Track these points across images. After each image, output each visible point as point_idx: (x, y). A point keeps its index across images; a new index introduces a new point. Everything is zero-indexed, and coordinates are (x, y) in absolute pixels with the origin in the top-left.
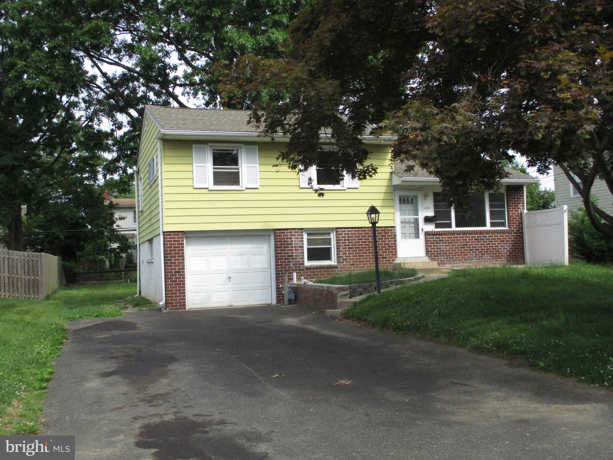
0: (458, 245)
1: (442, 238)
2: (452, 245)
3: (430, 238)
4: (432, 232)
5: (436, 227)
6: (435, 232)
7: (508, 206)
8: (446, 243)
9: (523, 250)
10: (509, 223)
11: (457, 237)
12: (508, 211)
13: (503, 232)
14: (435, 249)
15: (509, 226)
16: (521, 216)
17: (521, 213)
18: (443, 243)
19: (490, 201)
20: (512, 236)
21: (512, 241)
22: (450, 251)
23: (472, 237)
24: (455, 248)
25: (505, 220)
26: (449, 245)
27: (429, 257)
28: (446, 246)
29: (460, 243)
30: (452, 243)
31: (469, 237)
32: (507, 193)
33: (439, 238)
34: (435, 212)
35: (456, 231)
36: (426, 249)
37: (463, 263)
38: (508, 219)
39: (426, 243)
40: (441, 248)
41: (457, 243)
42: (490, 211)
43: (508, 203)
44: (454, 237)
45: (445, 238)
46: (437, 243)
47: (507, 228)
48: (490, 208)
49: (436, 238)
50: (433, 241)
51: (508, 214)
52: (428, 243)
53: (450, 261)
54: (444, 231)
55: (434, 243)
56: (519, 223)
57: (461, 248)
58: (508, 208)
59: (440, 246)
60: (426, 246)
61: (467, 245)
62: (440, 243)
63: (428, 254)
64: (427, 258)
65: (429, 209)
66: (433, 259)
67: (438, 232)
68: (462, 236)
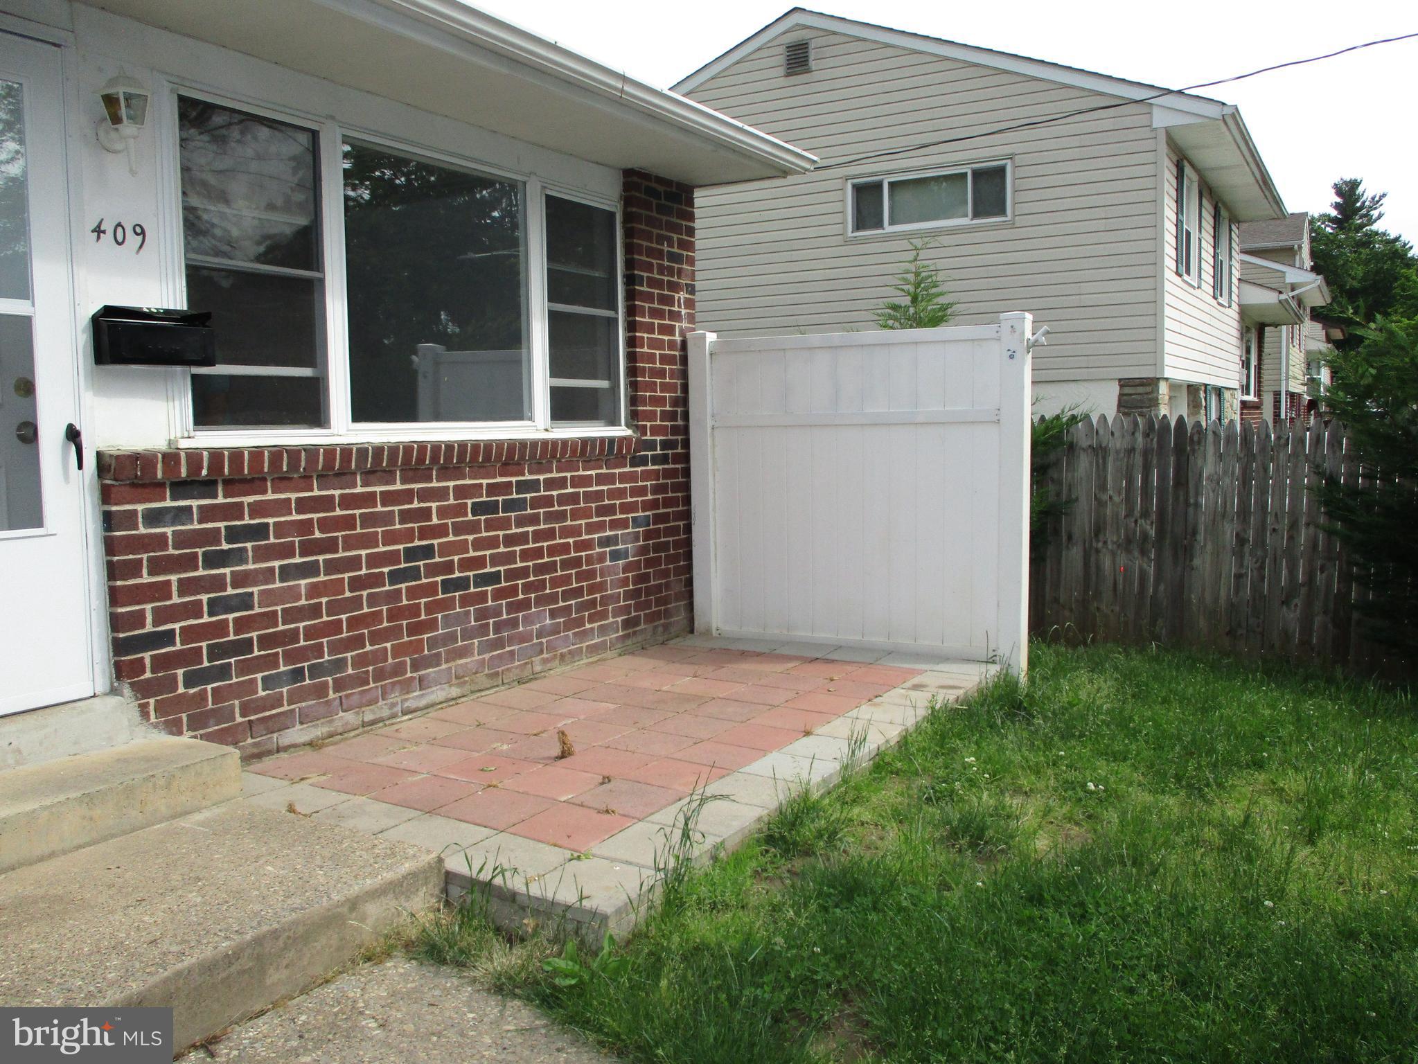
0: (374, 560)
1: (256, 509)
2: (332, 567)
3: (154, 518)
4: (171, 458)
5: (205, 415)
6: (194, 457)
7: (631, 295)
8: (287, 551)
9: (689, 556)
10: (633, 401)
11: (369, 499)
12: (631, 327)
13: (608, 451)
14: (194, 610)
15: (634, 415)
16: (684, 360)
17: (684, 344)
18: (263, 554)
19: (554, 252)
20: (645, 476)
21: (648, 506)
22: (315, 611)
23: (461, 492)
24: (356, 584)
25: (612, 376)
26: (311, 569)
27: (143, 690)
28: (286, 573)
29: (390, 538)
30: (331, 546)
31: (441, 494)
32: (628, 218)
33: (234, 511)
34: (196, 278)
35: (362, 451)
36: (116, 623)
37: (406, 686)
38: (632, 371)
39: (112, 571)
40: (245, 602)
41: (369, 541)
42: (554, 317)
43: (630, 280)
44: (347, 502)
45: (282, 507)
46: (215, 560)
47: (621, 431)
48: (552, 298)
49: (207, 514)
50: (182, 540)
51: (631, 342)
52: (133, 569)
53: (321, 691)
54: (277, 453)
55: (188, 562)
56: (675, 402)
57: (396, 577)
58: (631, 311)
59: (241, 580)
60: (115, 597)
61: (428, 552)
62: (240, 556)
63: (124, 670)
64: (124, 707)
65: (133, 241)
66: (182, 703)
67: (216, 455)
68: (398, 486)
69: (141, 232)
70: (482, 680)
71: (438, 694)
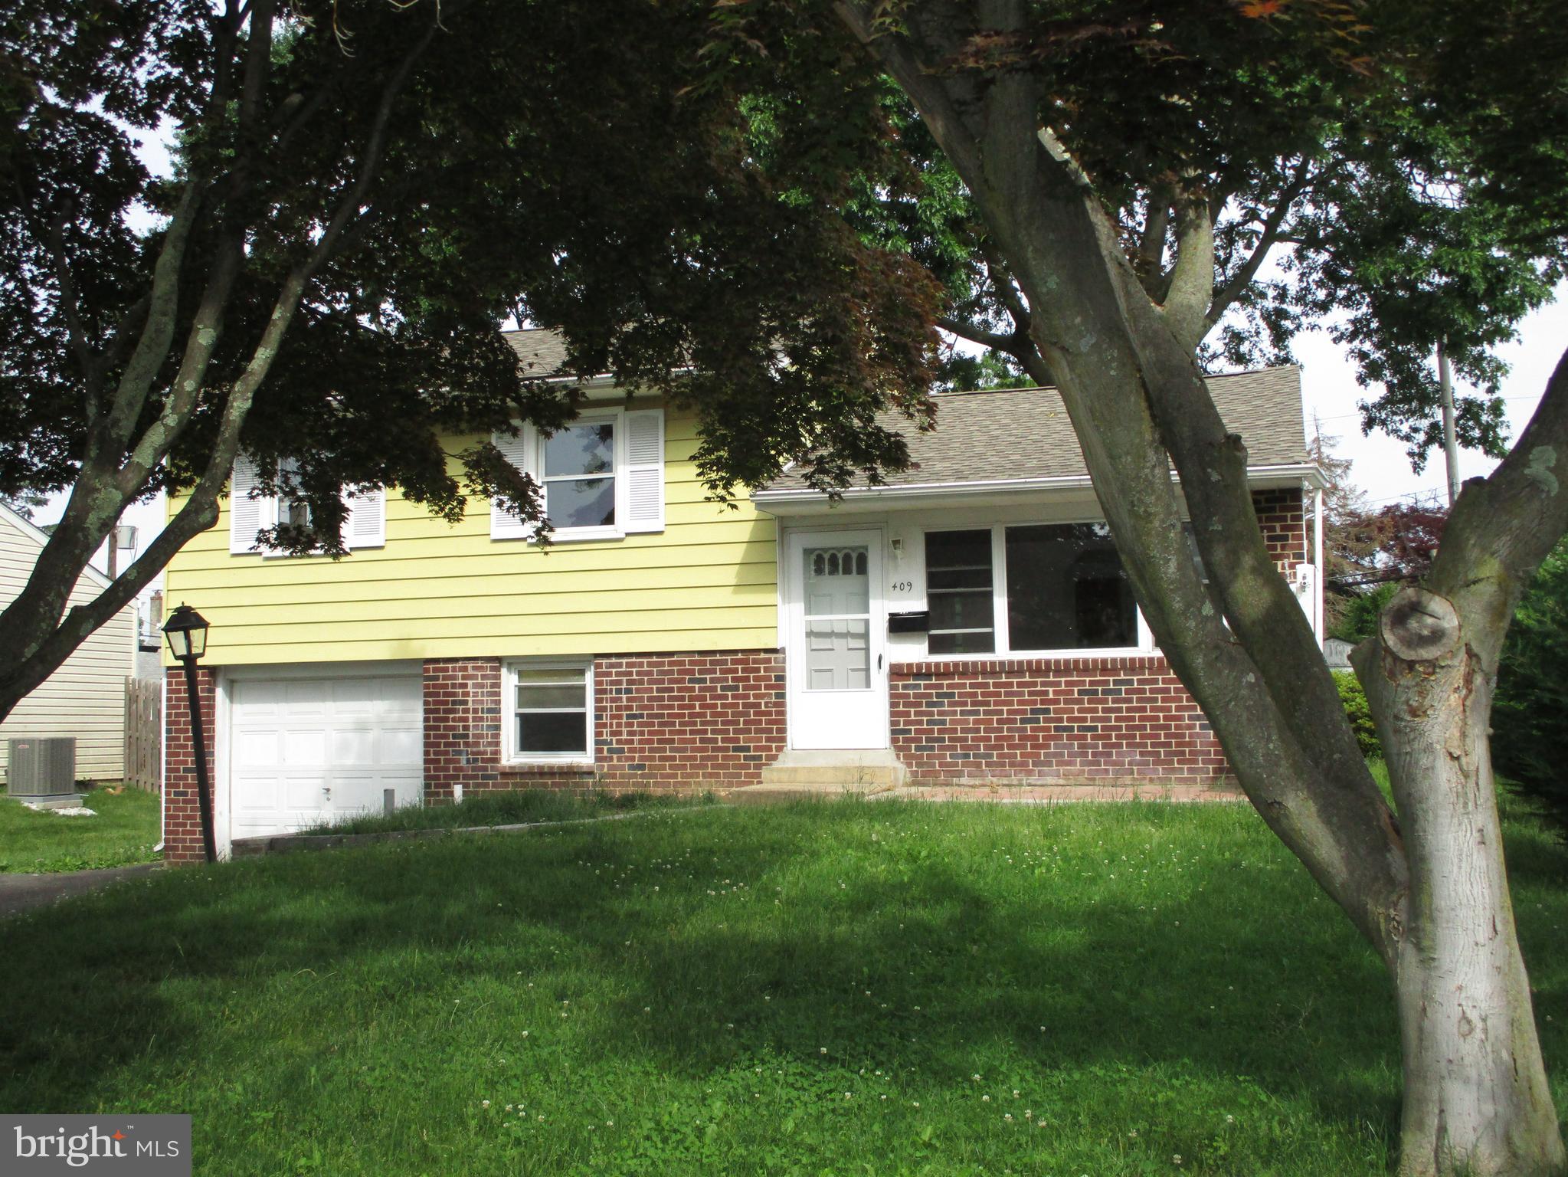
0: (1011, 712)
1: (950, 686)
2: (987, 712)
3: (905, 687)
4: (919, 666)
5: (933, 650)
8: (964, 704)
11: (1010, 684)
14: (920, 723)
18: (951, 704)
22: (977, 730)
23: (1068, 684)
24: (1001, 721)
26: (976, 713)
27: (900, 749)
28: (963, 713)
29: (1021, 703)
31: (1058, 684)
33: (939, 687)
34: (931, 598)
36: (892, 723)
37: (1030, 773)
39: (892, 705)
40: (943, 722)
41: (1009, 703)
44: (998, 685)
45: (963, 686)
46: (929, 704)
49: (927, 687)
50: (916, 696)
53: (979, 764)
55: (919, 705)
57: (1025, 721)
59: (942, 713)
61: (1046, 711)
62: (942, 704)
63: (894, 741)
64: (892, 753)
65: (907, 588)
66: (913, 756)
67: (937, 665)
68: (1027, 679)
69: (910, 585)
70: (1082, 780)
71: (1050, 780)
